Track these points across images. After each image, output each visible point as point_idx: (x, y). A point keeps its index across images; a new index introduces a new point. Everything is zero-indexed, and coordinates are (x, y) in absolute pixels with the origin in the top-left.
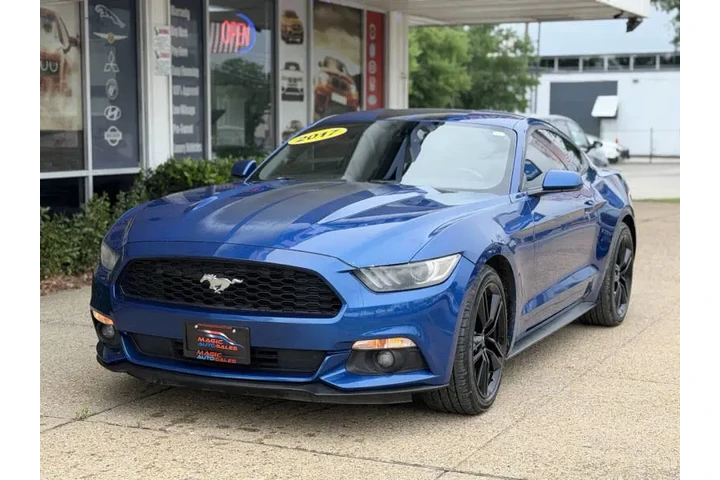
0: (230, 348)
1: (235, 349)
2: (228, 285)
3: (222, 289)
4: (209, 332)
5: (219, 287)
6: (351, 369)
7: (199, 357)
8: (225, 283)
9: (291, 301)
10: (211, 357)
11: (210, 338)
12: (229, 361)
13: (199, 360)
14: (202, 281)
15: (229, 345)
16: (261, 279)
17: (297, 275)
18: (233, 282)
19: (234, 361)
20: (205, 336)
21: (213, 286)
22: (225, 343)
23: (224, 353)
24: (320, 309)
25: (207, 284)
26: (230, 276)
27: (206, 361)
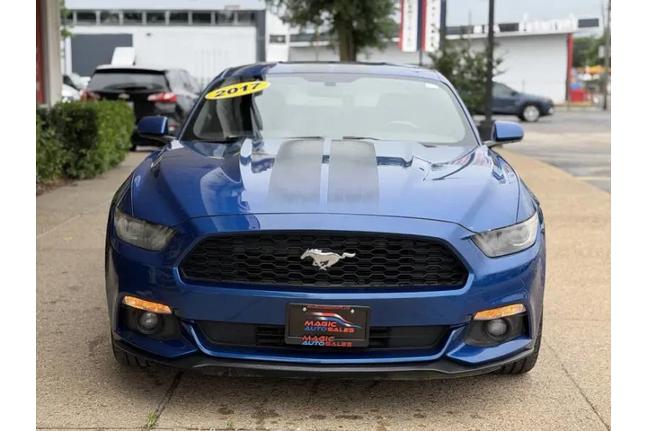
0: (346, 330)
1: (352, 331)
2: (337, 260)
3: (329, 265)
4: (320, 314)
5: (326, 263)
6: (469, 341)
7: (305, 343)
8: (333, 258)
9: (408, 273)
10: (320, 342)
11: (321, 321)
12: (344, 344)
13: (304, 346)
14: (302, 257)
15: (344, 327)
16: (377, 252)
17: (419, 244)
18: (343, 257)
19: (350, 345)
20: (315, 319)
21: (317, 262)
22: (339, 325)
23: (338, 336)
24: (439, 280)
25: (310, 260)
26: (339, 250)
27: (313, 346)
